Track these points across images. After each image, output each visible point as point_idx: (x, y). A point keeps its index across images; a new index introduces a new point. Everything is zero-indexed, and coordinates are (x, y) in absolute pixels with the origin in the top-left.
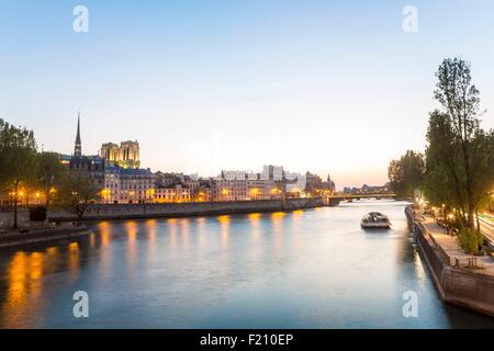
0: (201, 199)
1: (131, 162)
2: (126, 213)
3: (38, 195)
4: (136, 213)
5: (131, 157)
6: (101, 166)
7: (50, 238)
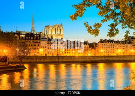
0: (89, 55)
1: (59, 35)
2: (50, 60)
3: (5, 51)
4: (54, 61)
5: (59, 32)
6: (39, 37)
7: (6, 70)
